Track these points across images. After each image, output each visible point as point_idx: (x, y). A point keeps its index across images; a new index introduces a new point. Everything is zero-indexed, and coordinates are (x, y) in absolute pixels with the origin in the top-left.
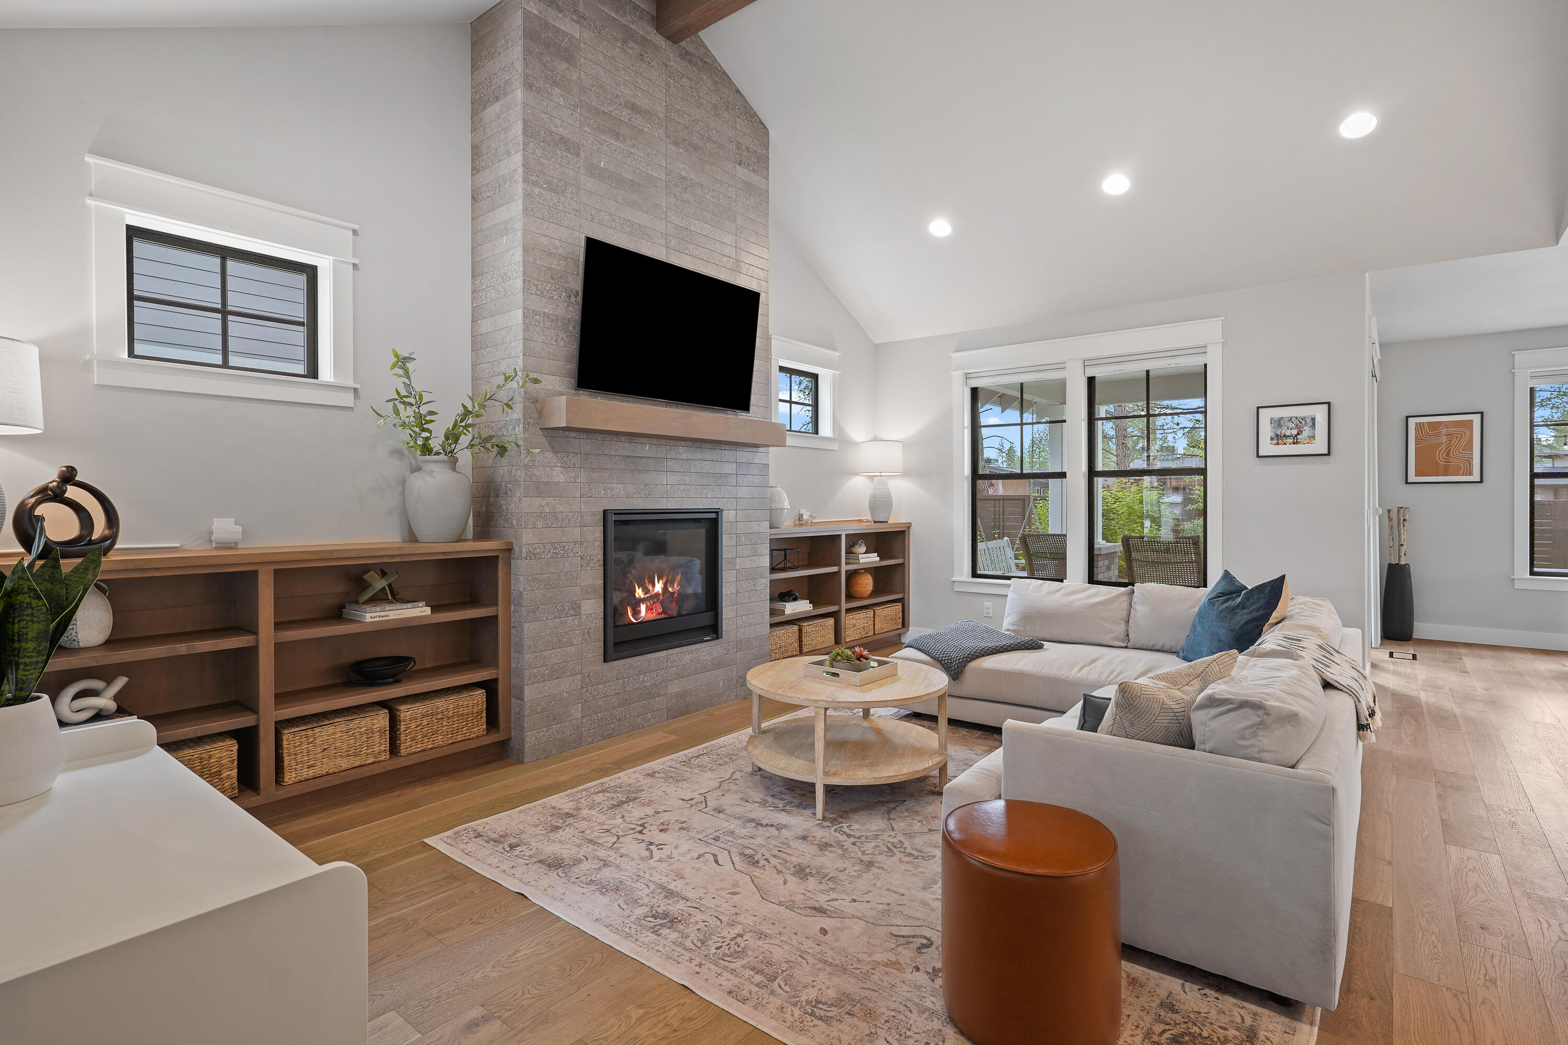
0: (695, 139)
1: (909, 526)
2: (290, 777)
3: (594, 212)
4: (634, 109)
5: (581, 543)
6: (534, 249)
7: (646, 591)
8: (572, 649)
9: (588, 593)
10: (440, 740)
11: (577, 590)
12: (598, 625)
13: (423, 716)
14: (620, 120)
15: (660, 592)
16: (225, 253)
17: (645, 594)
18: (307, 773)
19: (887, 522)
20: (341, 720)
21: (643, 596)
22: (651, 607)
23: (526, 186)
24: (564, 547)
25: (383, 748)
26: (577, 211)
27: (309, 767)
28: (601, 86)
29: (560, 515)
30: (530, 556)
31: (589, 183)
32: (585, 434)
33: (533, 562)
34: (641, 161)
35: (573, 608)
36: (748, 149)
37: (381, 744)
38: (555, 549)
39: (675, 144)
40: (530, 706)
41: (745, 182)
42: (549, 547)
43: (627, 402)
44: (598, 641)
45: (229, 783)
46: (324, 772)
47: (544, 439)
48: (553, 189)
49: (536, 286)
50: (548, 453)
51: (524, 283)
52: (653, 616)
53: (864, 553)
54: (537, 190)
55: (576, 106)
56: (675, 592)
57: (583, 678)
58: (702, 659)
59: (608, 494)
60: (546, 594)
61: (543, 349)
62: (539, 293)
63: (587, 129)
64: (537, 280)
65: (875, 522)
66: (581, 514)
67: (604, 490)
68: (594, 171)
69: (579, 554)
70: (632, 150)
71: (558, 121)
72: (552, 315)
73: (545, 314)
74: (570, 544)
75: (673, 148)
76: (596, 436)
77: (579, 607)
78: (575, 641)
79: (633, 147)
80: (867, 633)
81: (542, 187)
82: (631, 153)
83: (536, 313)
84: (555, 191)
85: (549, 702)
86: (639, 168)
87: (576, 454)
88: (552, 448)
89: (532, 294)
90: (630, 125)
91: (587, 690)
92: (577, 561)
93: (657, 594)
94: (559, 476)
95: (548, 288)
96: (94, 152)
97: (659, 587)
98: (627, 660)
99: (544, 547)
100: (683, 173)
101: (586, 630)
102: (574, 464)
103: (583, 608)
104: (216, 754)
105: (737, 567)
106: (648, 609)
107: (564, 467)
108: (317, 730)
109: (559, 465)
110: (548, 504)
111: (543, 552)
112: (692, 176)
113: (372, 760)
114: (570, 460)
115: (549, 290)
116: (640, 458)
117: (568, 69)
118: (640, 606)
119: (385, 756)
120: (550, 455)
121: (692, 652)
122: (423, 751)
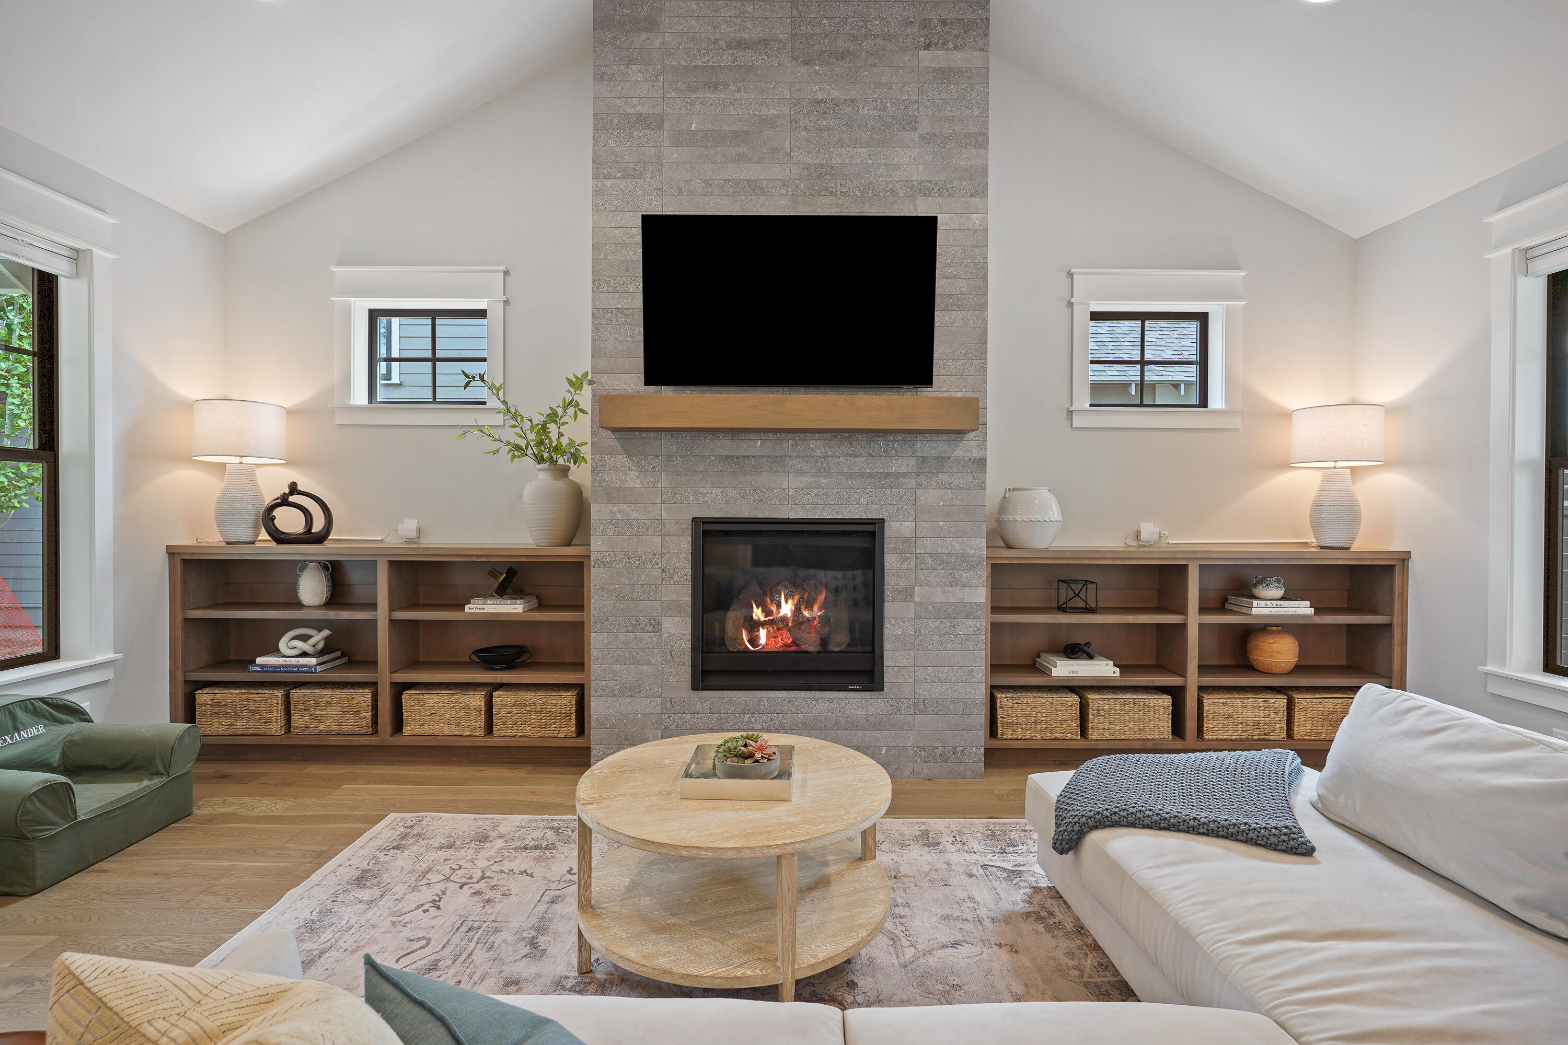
0: (841, 45)
1: (1404, 558)
2: (407, 730)
3: (681, 184)
4: (741, 46)
5: (662, 554)
6: (606, 245)
7: (767, 612)
8: (650, 669)
9: (670, 609)
10: (528, 731)
11: (657, 604)
12: (683, 646)
13: (514, 705)
14: (719, 67)
15: (789, 615)
16: (434, 314)
17: (766, 617)
18: (418, 730)
19: (1348, 548)
20: (446, 692)
21: (762, 618)
22: (775, 635)
23: (595, 183)
24: (640, 557)
25: (478, 725)
26: (659, 189)
27: (421, 725)
28: (693, 39)
29: (635, 523)
30: (598, 565)
31: (674, 154)
32: (668, 433)
33: (601, 570)
34: (751, 103)
35: (651, 624)
36: (944, 22)
37: (476, 722)
38: (629, 558)
39: (806, 63)
40: (597, 719)
41: (937, 71)
42: (621, 556)
43: (729, 392)
44: (684, 664)
45: (365, 722)
46: (430, 733)
47: (617, 443)
48: (628, 175)
49: (608, 283)
50: (621, 456)
51: (593, 282)
52: (777, 645)
53: (1280, 599)
54: (609, 183)
55: (658, 75)
56: (814, 618)
57: (664, 702)
58: (848, 712)
59: (699, 500)
60: (618, 605)
61: (615, 348)
62: (610, 289)
63: (673, 94)
64: (609, 276)
65: (1322, 548)
66: (662, 522)
67: (695, 495)
68: (681, 138)
69: (660, 565)
70: (737, 95)
71: (635, 101)
72: (627, 309)
73: (617, 310)
74: (647, 554)
75: (803, 69)
76: (684, 434)
77: (659, 623)
78: (653, 661)
79: (739, 91)
80: (1265, 734)
81: (616, 178)
82: (736, 99)
83: (606, 311)
84: (632, 177)
85: (619, 719)
86: (748, 113)
87: (657, 456)
88: (626, 451)
89: (603, 292)
90: (734, 67)
91: (669, 717)
92: (657, 573)
93: (784, 618)
94: (633, 480)
95: (622, 282)
96: (340, 263)
97: (787, 609)
98: (726, 693)
99: (616, 556)
100: (820, 96)
101: (668, 651)
102: (654, 468)
103: (664, 625)
104: (358, 698)
105: (917, 599)
106: (769, 635)
107: (640, 471)
108: (426, 696)
109: (634, 468)
110: (620, 511)
111: (614, 561)
112: (835, 94)
113: (468, 733)
114: (648, 463)
115: (623, 284)
116: (748, 457)
117: (648, 39)
118: (759, 630)
119: (481, 733)
120: (623, 459)
121: (831, 700)
122: (514, 737)
